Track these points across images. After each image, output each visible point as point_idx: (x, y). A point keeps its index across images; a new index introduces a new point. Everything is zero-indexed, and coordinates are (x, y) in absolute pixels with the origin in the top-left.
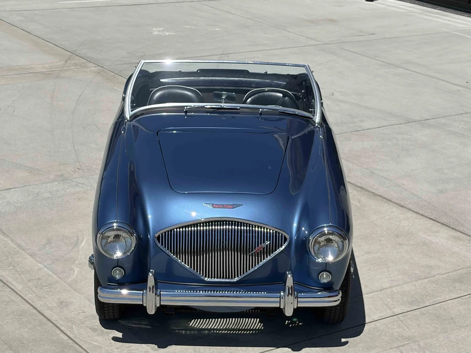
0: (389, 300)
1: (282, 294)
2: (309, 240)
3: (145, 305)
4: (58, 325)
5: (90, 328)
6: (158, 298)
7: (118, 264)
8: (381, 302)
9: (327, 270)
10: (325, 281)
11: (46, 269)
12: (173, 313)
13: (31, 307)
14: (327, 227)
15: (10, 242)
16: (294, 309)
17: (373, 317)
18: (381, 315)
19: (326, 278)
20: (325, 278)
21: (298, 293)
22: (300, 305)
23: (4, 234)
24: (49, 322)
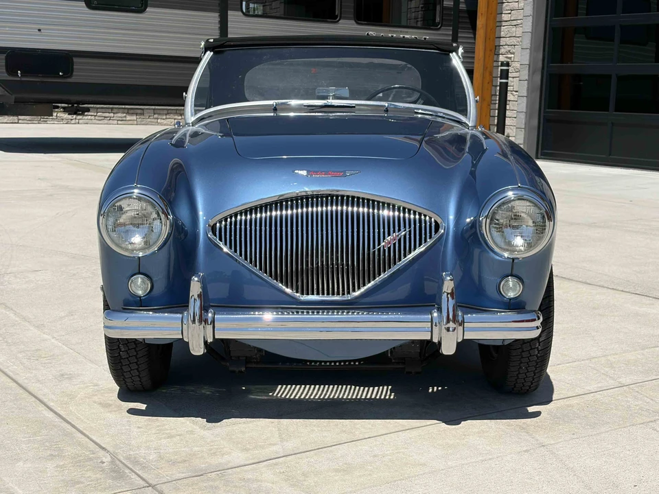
0: (607, 369)
1: (435, 315)
2: (480, 223)
3: (186, 340)
4: (45, 400)
5: (100, 404)
6: (209, 328)
7: (139, 267)
8: (595, 372)
9: (514, 273)
10: (511, 295)
11: (53, 341)
12: (243, 369)
13: (9, 380)
14: (512, 190)
15: (12, 315)
16: (458, 344)
17: (589, 388)
18: (600, 385)
19: (514, 289)
20: (512, 289)
21: (464, 313)
22: (469, 336)
23: (7, 307)
24: (31, 397)
